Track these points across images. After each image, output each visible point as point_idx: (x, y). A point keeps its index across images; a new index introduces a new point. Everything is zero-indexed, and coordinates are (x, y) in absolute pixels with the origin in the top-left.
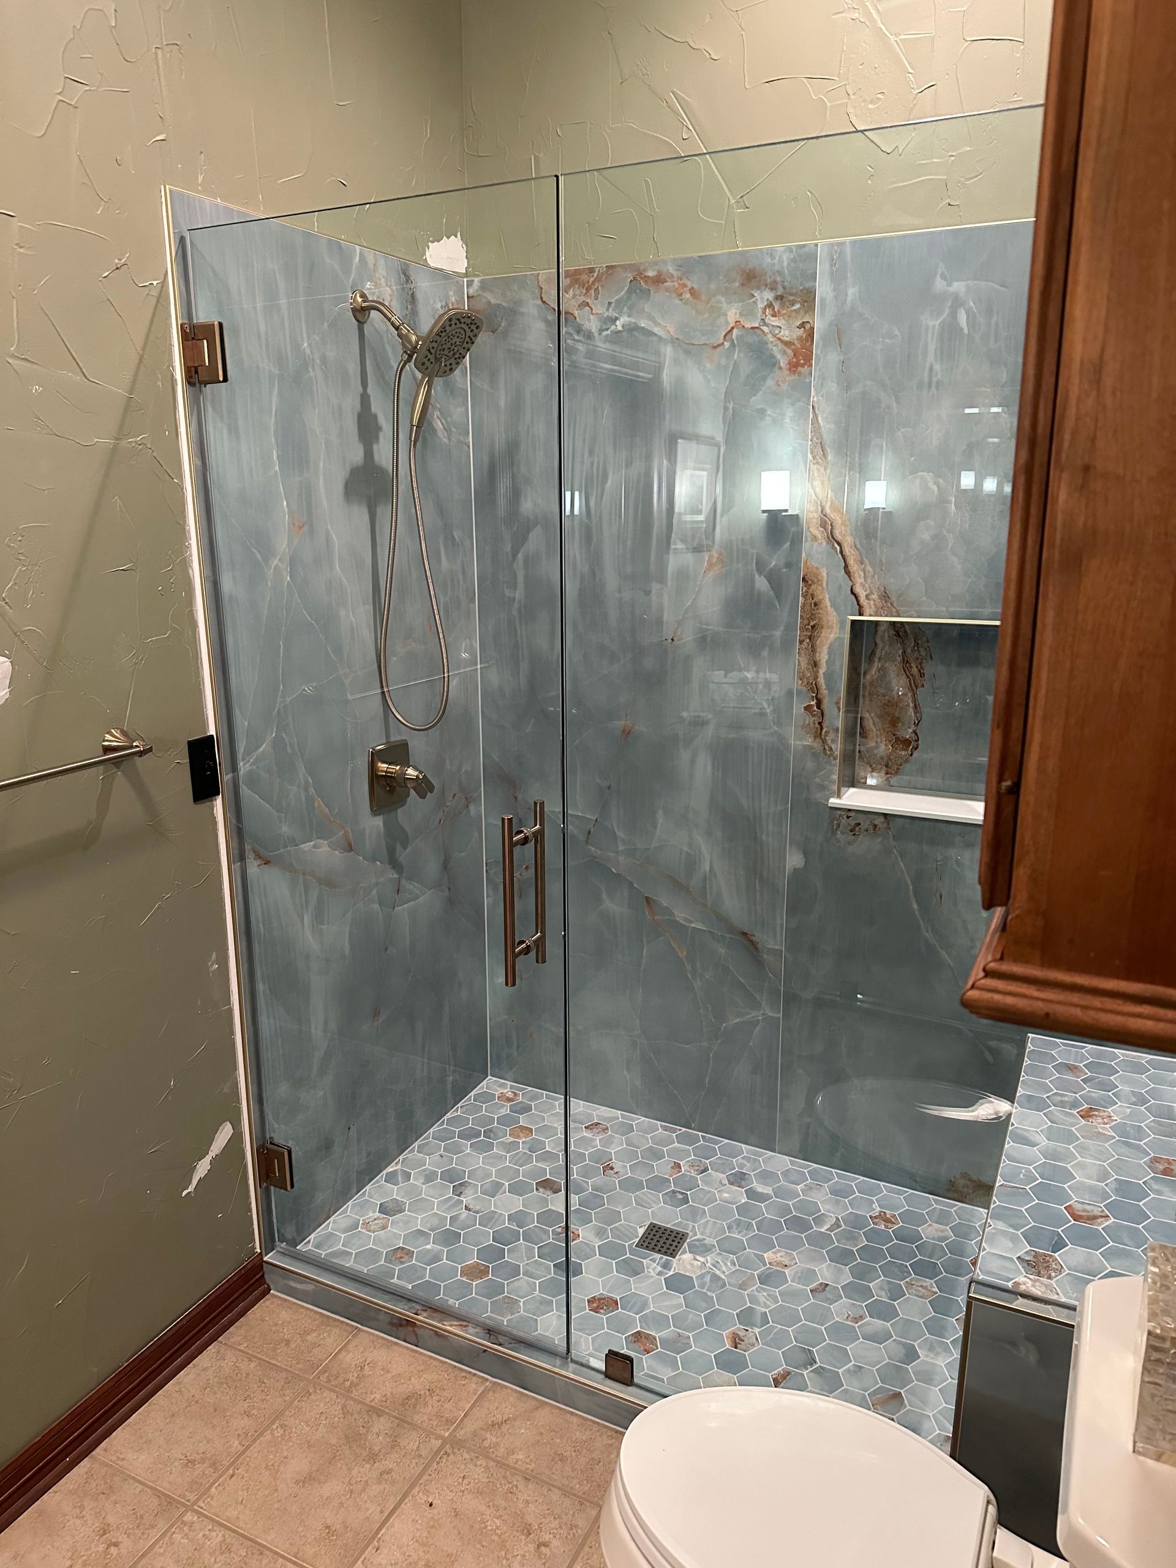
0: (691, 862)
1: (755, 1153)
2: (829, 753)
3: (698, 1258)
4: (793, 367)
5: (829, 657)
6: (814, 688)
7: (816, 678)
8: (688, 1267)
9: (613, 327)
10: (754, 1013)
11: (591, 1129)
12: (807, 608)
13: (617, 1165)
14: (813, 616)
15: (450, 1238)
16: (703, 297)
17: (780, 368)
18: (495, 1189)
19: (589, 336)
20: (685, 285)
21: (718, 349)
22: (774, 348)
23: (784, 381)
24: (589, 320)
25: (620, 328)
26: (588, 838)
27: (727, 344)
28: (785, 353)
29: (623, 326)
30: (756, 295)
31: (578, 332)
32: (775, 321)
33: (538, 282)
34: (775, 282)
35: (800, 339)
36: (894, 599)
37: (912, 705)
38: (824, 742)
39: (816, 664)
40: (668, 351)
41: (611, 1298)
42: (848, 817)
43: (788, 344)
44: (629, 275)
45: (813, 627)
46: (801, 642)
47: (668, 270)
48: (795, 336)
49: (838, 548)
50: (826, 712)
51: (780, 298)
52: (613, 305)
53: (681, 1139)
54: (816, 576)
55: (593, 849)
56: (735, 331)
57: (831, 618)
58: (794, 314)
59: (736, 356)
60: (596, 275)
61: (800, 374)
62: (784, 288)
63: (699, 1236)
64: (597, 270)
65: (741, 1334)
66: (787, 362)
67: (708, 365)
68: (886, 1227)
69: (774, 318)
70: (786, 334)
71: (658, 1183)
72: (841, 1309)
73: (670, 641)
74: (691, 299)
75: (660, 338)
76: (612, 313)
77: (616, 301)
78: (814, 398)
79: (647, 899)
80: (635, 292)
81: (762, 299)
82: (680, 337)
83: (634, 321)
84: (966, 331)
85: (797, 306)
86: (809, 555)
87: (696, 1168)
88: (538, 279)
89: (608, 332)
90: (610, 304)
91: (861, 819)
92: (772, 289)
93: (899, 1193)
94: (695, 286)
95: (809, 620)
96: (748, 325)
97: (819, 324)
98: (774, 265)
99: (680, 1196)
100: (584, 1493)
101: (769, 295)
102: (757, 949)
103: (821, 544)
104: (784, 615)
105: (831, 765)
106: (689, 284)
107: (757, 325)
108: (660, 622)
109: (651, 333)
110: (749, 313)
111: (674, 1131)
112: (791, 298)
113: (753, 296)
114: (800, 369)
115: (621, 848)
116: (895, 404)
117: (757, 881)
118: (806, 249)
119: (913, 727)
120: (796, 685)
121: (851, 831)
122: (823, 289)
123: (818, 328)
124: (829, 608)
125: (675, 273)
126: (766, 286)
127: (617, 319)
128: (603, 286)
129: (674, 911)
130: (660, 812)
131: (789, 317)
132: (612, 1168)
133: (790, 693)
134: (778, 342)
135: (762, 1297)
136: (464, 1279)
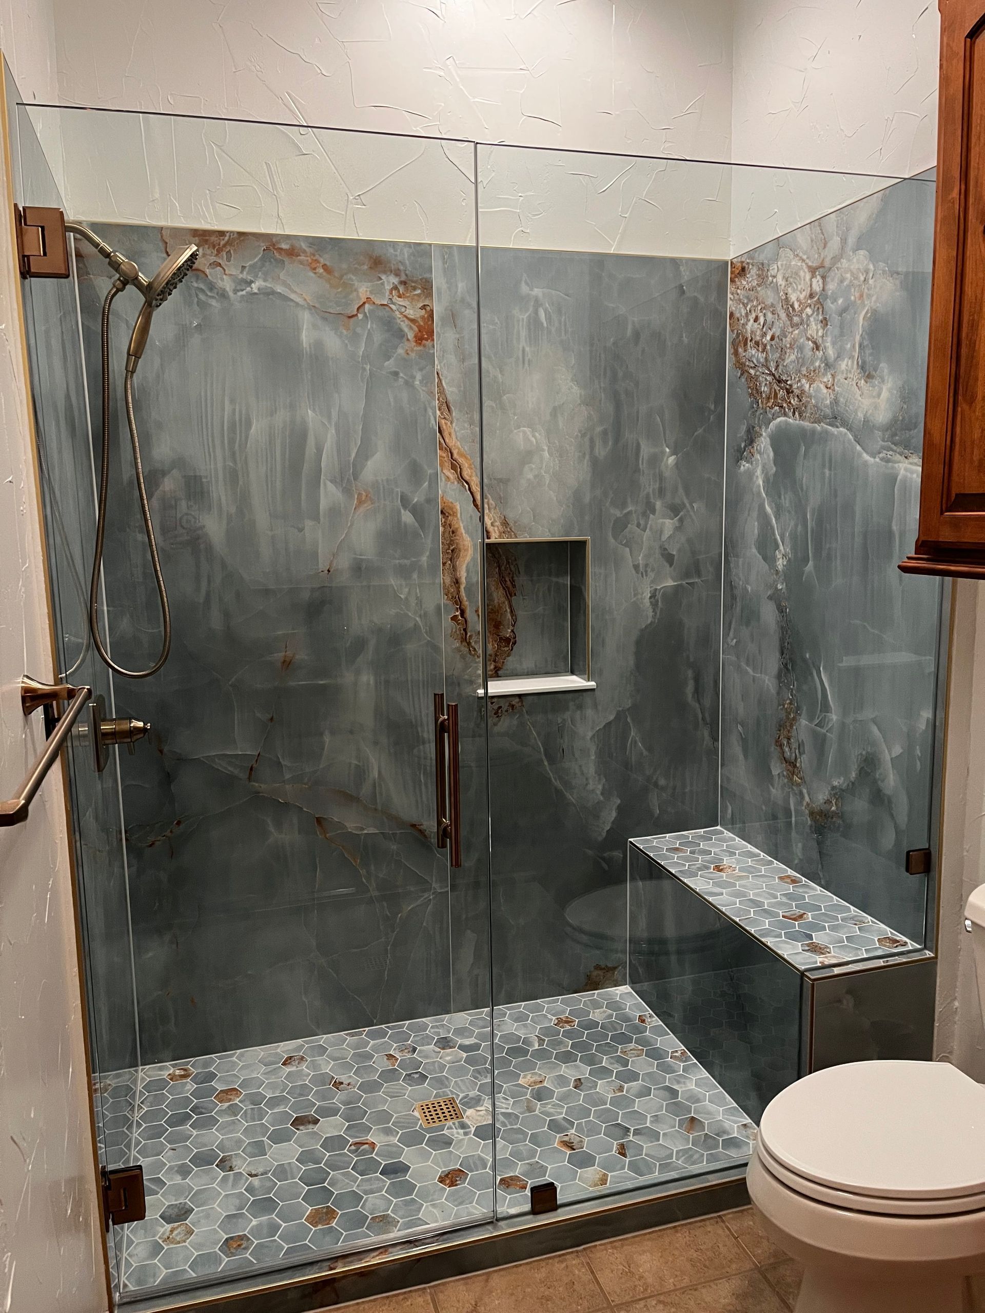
0: (361, 773)
1: (436, 1021)
2: (473, 653)
3: (478, 1108)
4: (419, 340)
5: (468, 574)
6: (457, 601)
7: (458, 592)
8: (479, 1118)
9: (248, 289)
10: (426, 895)
11: (289, 1063)
12: (447, 535)
13: (343, 1078)
14: (451, 542)
15: (265, 1205)
16: (336, 274)
17: (408, 340)
18: (259, 1149)
19: (223, 295)
20: (317, 261)
21: (352, 320)
22: (402, 323)
23: (412, 350)
24: (222, 280)
25: (256, 291)
26: (250, 774)
27: (360, 316)
28: (411, 328)
29: (259, 289)
30: (383, 278)
31: (211, 290)
32: (401, 301)
33: (162, 237)
34: (399, 269)
35: (423, 317)
36: (511, 524)
37: (508, 610)
38: (469, 644)
39: (457, 582)
40: (306, 317)
41: (454, 1170)
42: (492, 703)
43: (412, 321)
44: (262, 244)
45: (452, 551)
46: (444, 564)
47: (301, 246)
48: (418, 316)
49: (467, 486)
50: (469, 619)
51: (404, 283)
52: (247, 268)
53: (372, 1036)
54: (451, 509)
55: (257, 784)
56: (367, 306)
57: (466, 543)
58: (416, 297)
59: (369, 326)
60: (227, 238)
61: (424, 346)
62: (406, 275)
63: (461, 1095)
64: (228, 235)
65: (566, 1139)
66: (413, 335)
67: (345, 332)
68: (570, 1026)
69: (400, 299)
70: (411, 313)
71: (390, 1075)
72: (604, 1088)
73: (326, 572)
74: (325, 274)
75: (297, 304)
76: (244, 275)
77: (250, 266)
78: (437, 366)
79: (318, 819)
80: (270, 261)
81: (388, 282)
82: (317, 305)
83: (269, 286)
84: (545, 325)
85: (418, 292)
86: (444, 492)
87: (406, 1051)
88: (161, 233)
89: (244, 293)
90: (243, 267)
91: (502, 703)
92: (397, 275)
93: (555, 1002)
94: (328, 263)
95: (450, 544)
96: (378, 302)
97: (438, 309)
98: (396, 256)
99: (416, 1076)
100: (589, 1308)
101: (394, 280)
102: (425, 836)
103: (453, 483)
104: (428, 542)
105: (476, 663)
106: (322, 260)
107: (386, 303)
108: (315, 555)
109: (287, 299)
110: (379, 291)
111: (361, 1034)
112: (413, 284)
113: (380, 279)
114: (424, 342)
115: (288, 776)
116: (500, 376)
117: (422, 776)
118: (422, 247)
119: (511, 628)
120: (443, 600)
121: (495, 714)
122: (438, 281)
123: (436, 311)
124: (464, 534)
125: (308, 250)
126: (391, 272)
127: (252, 282)
128: (235, 250)
129: (346, 824)
130: (327, 732)
131: (412, 299)
132: (342, 1083)
133: (438, 608)
134: (405, 319)
135: (549, 1109)
136: (320, 1227)
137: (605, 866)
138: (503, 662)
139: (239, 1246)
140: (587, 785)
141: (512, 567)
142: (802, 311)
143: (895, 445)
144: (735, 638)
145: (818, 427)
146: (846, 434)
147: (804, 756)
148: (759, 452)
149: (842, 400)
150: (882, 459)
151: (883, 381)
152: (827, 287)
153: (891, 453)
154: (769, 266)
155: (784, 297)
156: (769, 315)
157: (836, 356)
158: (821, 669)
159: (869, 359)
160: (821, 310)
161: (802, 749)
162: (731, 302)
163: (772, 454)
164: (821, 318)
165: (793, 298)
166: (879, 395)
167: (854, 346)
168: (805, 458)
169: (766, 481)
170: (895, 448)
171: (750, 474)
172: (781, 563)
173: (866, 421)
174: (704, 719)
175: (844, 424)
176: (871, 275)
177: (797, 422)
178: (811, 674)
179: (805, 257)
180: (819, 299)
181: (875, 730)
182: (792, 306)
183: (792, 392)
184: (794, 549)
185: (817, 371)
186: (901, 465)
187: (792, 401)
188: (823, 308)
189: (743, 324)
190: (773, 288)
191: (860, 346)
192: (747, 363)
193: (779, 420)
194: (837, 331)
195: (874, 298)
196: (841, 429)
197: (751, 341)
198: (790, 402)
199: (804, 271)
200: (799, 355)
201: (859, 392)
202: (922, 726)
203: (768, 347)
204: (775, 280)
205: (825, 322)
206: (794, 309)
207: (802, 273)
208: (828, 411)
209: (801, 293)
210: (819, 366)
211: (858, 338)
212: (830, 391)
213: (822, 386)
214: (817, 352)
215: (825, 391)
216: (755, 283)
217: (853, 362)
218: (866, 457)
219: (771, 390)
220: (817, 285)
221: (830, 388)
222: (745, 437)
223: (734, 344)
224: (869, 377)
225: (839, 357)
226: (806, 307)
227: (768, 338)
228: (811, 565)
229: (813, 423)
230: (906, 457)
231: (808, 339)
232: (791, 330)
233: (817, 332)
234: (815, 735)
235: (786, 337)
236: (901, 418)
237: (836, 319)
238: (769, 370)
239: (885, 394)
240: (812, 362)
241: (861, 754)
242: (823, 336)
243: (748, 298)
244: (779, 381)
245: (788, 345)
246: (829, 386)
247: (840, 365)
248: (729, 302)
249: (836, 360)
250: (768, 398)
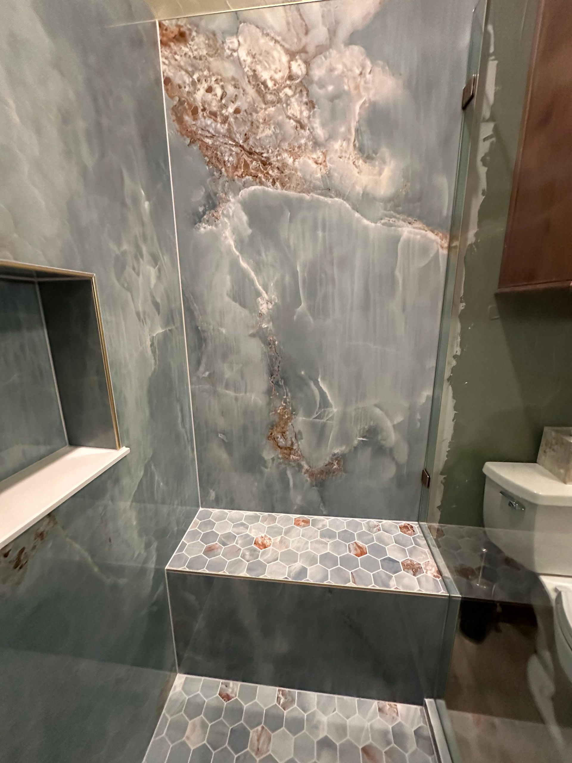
42: (6, 556)
142: (278, 91)
143: (399, 213)
144: (206, 370)
145: (307, 197)
146: (341, 204)
147: (303, 441)
148: (228, 216)
149: (336, 174)
150: (384, 224)
151: (384, 162)
152: (311, 73)
153: (394, 219)
154: (224, 38)
155: (251, 73)
156: (231, 90)
157: (327, 136)
158: (319, 380)
159: (367, 142)
160: (305, 93)
161: (299, 437)
162: (165, 67)
163: (245, 218)
164: (305, 99)
165: (265, 75)
166: (380, 174)
167: (349, 130)
168: (291, 221)
169: (239, 241)
170: (398, 216)
171: (215, 237)
172: (264, 308)
173: (365, 194)
174: (188, 439)
175: (339, 194)
176: (369, 70)
177: (279, 191)
178: (308, 385)
179: (279, 38)
180: (301, 82)
181: (378, 411)
182: (264, 83)
183: (270, 164)
184: (282, 295)
185: (303, 148)
186: (404, 229)
187: (270, 172)
188: (308, 91)
189: (189, 92)
190: (233, 62)
191: (357, 131)
192: (200, 132)
193: (253, 188)
194: (327, 114)
195: (372, 92)
196: (336, 199)
197: (204, 110)
198: (268, 173)
199: (279, 52)
200: (278, 131)
201: (356, 170)
202: (423, 400)
203: (231, 119)
204: (235, 54)
205: (311, 105)
206: (266, 87)
207: (275, 54)
208: (318, 183)
209: (276, 72)
210: (306, 144)
211: (353, 125)
212: (322, 166)
213: (311, 162)
214: (302, 131)
215: (314, 166)
216: (204, 52)
217: (348, 144)
218: (366, 222)
219: (239, 160)
220: (298, 68)
221: (321, 164)
222: (203, 202)
223: (175, 110)
224: (368, 158)
225: (332, 137)
226: (285, 87)
227: (231, 110)
228: (303, 306)
229: (299, 192)
230: (410, 223)
231: (290, 118)
232: (264, 106)
233: (301, 112)
234: (313, 425)
235: (257, 112)
236: (404, 193)
237: (326, 104)
238: (234, 141)
239: (387, 172)
240: (296, 139)
241: (364, 428)
242: (309, 117)
243: (192, 66)
244: (251, 153)
245: (261, 121)
246: (319, 162)
247: (333, 145)
248: (162, 67)
249: (327, 140)
250: (236, 168)
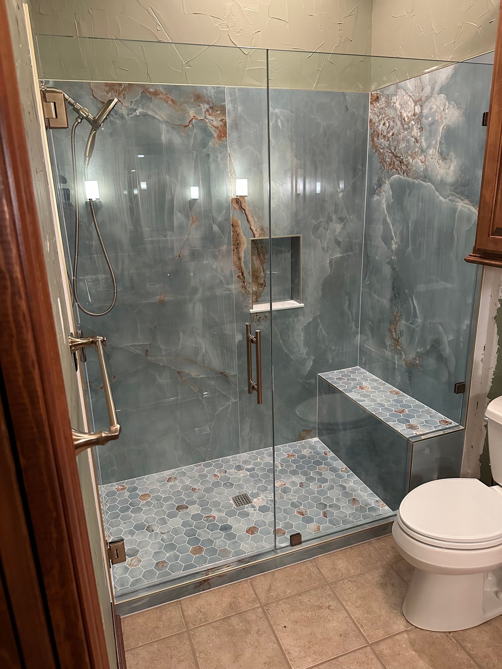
0: (197, 351)
1: (234, 457)
2: (248, 292)
3: (259, 498)
4: (220, 137)
5: (245, 255)
6: (240, 268)
7: (240, 264)
8: (260, 503)
9: (135, 113)
10: (228, 403)
11: (170, 481)
12: (235, 236)
13: (195, 487)
14: (237, 240)
15: (171, 547)
16: (178, 104)
17: (214, 137)
18: (164, 521)
19: (122, 117)
20: (169, 98)
21: (187, 128)
22: (211, 129)
23: (217, 143)
24: (122, 109)
25: (138, 114)
26: (146, 353)
27: (191, 126)
28: (216, 131)
29: (140, 113)
30: (201, 106)
31: (116, 114)
32: (210, 118)
33: (90, 87)
34: (209, 101)
35: (221, 126)
36: (265, 230)
37: (262, 270)
38: (246, 288)
39: (240, 259)
40: (164, 127)
41: (252, 527)
42: (257, 316)
43: (216, 128)
44: (141, 90)
45: (237, 244)
46: (234, 250)
47: (160, 90)
48: (219, 125)
49: (244, 212)
50: (245, 277)
51: (211, 108)
52: (134, 102)
53: (206, 466)
54: (237, 223)
55: (150, 358)
56: (194, 120)
57: (244, 240)
58: (218, 115)
59: (195, 131)
60: (123, 87)
61: (222, 140)
62: (213, 104)
63: (250, 492)
64: (123, 85)
65: (299, 511)
66: (217, 135)
67: (183, 134)
68: (294, 457)
69: (210, 116)
70: (215, 123)
71: (216, 484)
72: (313, 486)
73: (178, 257)
74: (172, 104)
75: (159, 120)
76: (133, 106)
77: (135, 101)
78: (229, 151)
79: (179, 372)
80: (145, 98)
81: (204, 107)
82: (169, 121)
83: (145, 111)
84: (281, 128)
85: (219, 112)
86: (233, 215)
87: (222, 472)
88: (90, 85)
89: (132, 115)
90: (132, 102)
91: (261, 315)
92: (208, 104)
93: (286, 446)
94: (174, 99)
95: (236, 241)
96: (199, 118)
97: (228, 121)
98: (208, 93)
99: (229, 484)
100: (319, 585)
101: (207, 106)
102: (227, 377)
103: (237, 210)
104: (226, 240)
105: (249, 297)
106: (171, 97)
107: (203, 119)
108: (172, 249)
109: (154, 118)
110: (199, 112)
111: (200, 465)
112: (216, 108)
113: (200, 106)
114: (222, 138)
115: (164, 353)
116: (259, 155)
117: (225, 351)
118: (220, 89)
119: (263, 279)
120: (233, 268)
121: (258, 321)
122: (229, 106)
123: (228, 122)
124: (243, 236)
125: (164, 92)
126: (205, 102)
127: (136, 109)
128: (127, 93)
129: (191, 374)
130: (181, 333)
131: (216, 116)
132: (196, 489)
133: (231, 272)
134: (213, 126)
135: (290, 497)
136: (197, 555)
137: (307, 386)
138: (260, 295)
139: (163, 566)
140: (300, 350)
141: (264, 249)
142: (409, 122)
143: (457, 194)
144: (368, 280)
145: (416, 181)
146: (431, 186)
147: (403, 337)
148: (384, 191)
149: (429, 169)
150: (449, 200)
151: (452, 161)
152: (423, 111)
153: (454, 197)
154: (392, 97)
155: (399, 114)
156: (392, 123)
157: (427, 146)
158: (414, 298)
159: (444, 150)
160: (419, 123)
161: (402, 334)
162: (371, 114)
163: (391, 193)
164: (419, 126)
165: (405, 115)
166: (449, 168)
167: (437, 143)
168: (409, 196)
169: (388, 206)
170: (457, 195)
171: (379, 202)
172: (394, 247)
173: (442, 180)
174: (352, 318)
175: (431, 181)
176: (447, 107)
177: (405, 178)
178: (408, 300)
179: (411, 95)
180: (418, 117)
181: (440, 328)
182: (404, 119)
183: (403, 163)
184: (402, 241)
185: (417, 153)
186: (459, 203)
187: (403, 167)
188: (421, 121)
189: (377, 126)
190: (393, 109)
191: (440, 143)
192: (379, 146)
193: (395, 176)
194: (427, 134)
195: (448, 119)
196: (429, 183)
197: (381, 135)
198: (402, 168)
199: (411, 102)
200: (407, 144)
201: (438, 166)
202: (465, 327)
203: (391, 139)
204: (395, 105)
205: (421, 129)
206: (405, 120)
207: (409, 103)
208: (422, 174)
209: (409, 113)
210: (418, 151)
211: (439, 139)
212: (424, 164)
213: (419, 161)
214: (417, 144)
215: (421, 163)
216: (384, 105)
217: (436, 151)
218: (441, 198)
219: (391, 161)
220: (418, 109)
221: (423, 162)
222: (377, 183)
223: (372, 135)
224: (444, 159)
225: (428, 147)
226: (412, 120)
227: (391, 134)
228: (410, 248)
229: (413, 179)
230: (462, 200)
231: (412, 137)
232: (403, 131)
233: (417, 134)
234: (408, 327)
235: (400, 135)
236: (460, 181)
237: (428, 128)
238: (391, 150)
239: (452, 168)
240: (414, 148)
241: (433, 338)
242: (420, 136)
243: (380, 113)
244: (396, 157)
245: (401, 139)
246: (423, 161)
247: (429, 151)
248: (370, 114)
249: (427, 148)
250: (390, 165)
